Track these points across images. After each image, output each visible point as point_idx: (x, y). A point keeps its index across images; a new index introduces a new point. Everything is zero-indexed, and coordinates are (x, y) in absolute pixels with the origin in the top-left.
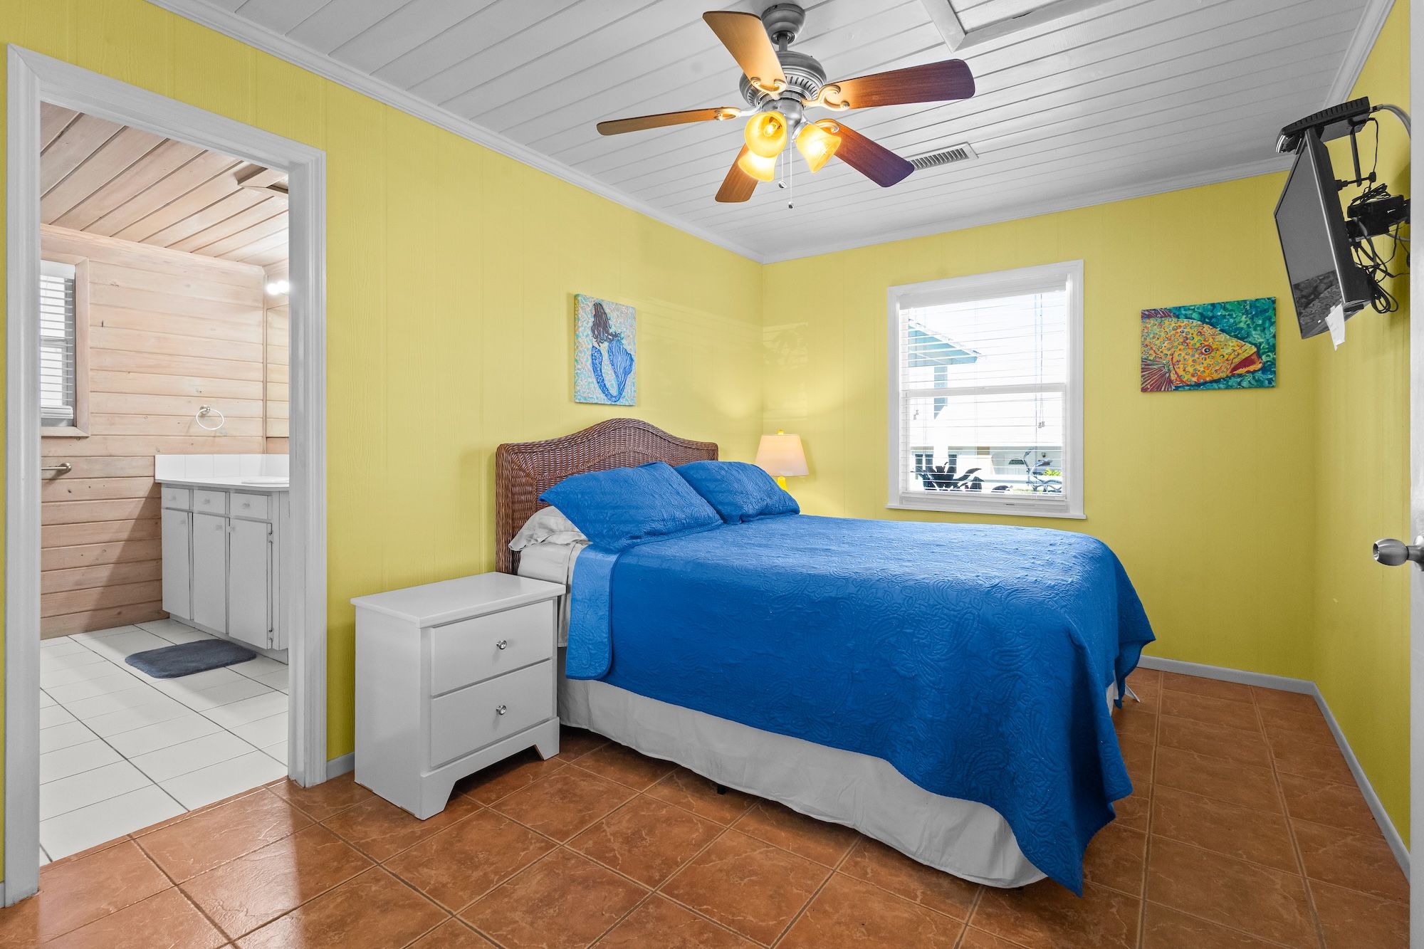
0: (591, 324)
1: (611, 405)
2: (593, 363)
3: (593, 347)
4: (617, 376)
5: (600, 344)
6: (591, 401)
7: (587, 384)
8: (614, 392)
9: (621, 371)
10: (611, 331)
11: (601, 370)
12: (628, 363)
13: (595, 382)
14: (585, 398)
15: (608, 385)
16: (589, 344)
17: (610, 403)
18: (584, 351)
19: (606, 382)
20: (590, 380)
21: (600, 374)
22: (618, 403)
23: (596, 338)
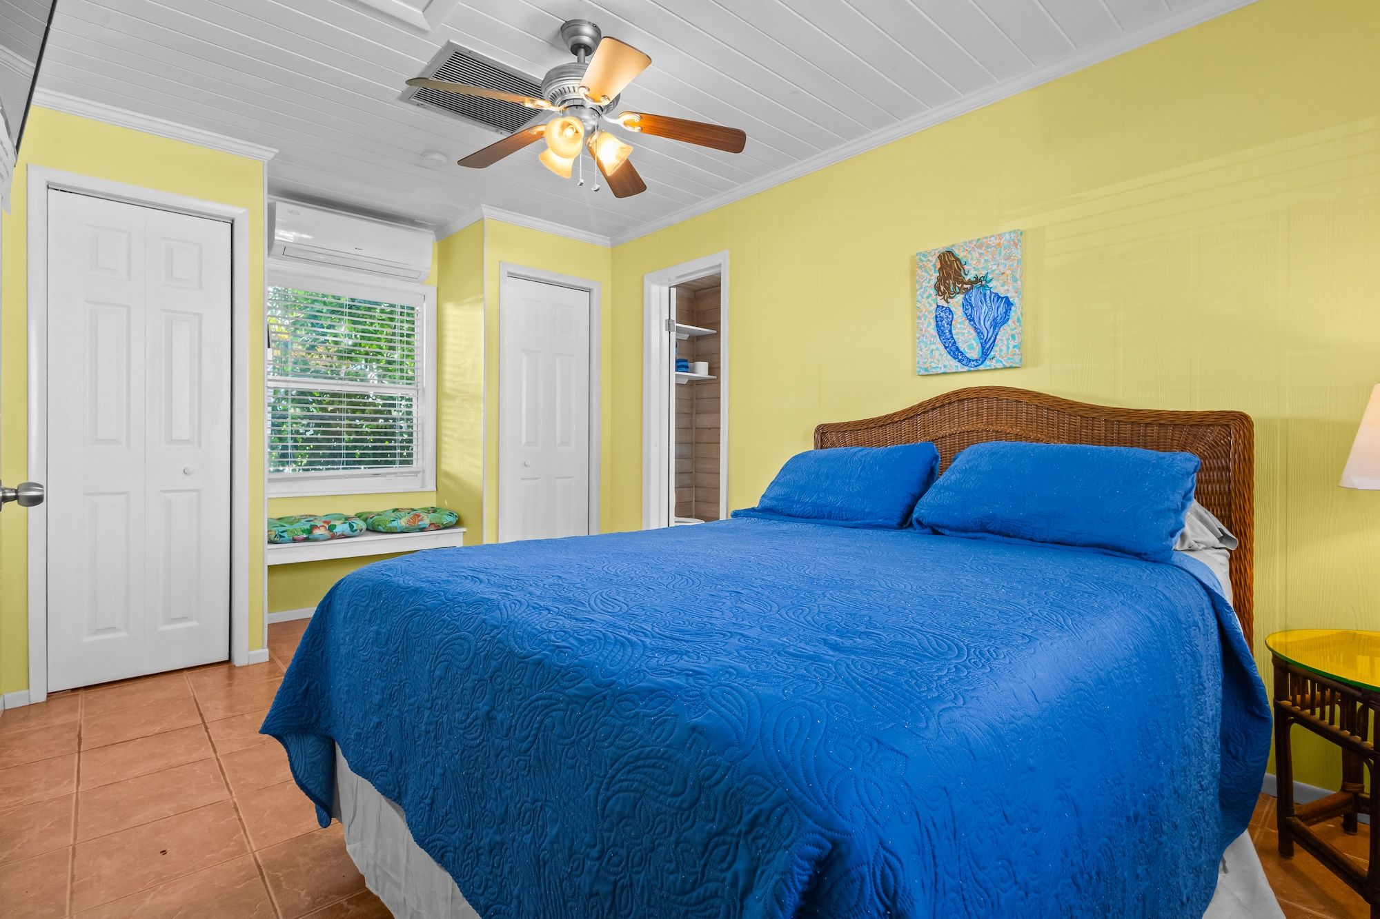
0: (934, 281)
1: (969, 371)
2: (937, 326)
3: (938, 306)
4: (979, 333)
5: (949, 300)
6: (935, 371)
7: (929, 352)
8: (974, 352)
9: (988, 324)
10: (967, 278)
11: (950, 332)
12: (1002, 310)
13: (941, 347)
14: (926, 370)
15: (962, 346)
16: (931, 305)
17: (966, 369)
18: (924, 315)
19: (959, 345)
20: (933, 347)
21: (949, 337)
22: (982, 367)
23: (944, 293)
